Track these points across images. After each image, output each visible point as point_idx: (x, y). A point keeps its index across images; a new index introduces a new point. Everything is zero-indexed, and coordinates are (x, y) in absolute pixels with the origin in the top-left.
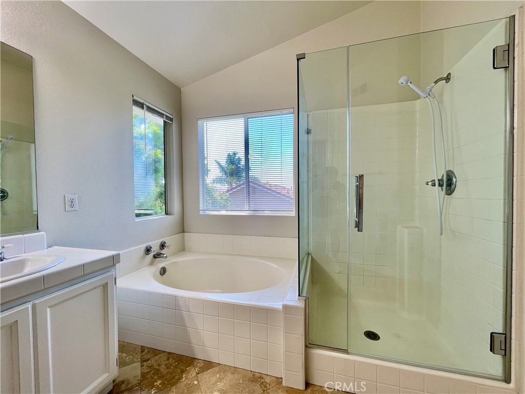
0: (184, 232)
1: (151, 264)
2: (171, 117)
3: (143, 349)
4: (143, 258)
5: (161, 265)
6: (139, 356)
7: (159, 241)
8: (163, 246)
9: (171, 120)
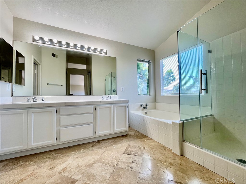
0: (156, 102)
1: (143, 110)
2: (151, 61)
3: (136, 131)
4: (140, 107)
5: (145, 111)
6: (135, 132)
7: (146, 103)
8: (146, 105)
9: (151, 62)
